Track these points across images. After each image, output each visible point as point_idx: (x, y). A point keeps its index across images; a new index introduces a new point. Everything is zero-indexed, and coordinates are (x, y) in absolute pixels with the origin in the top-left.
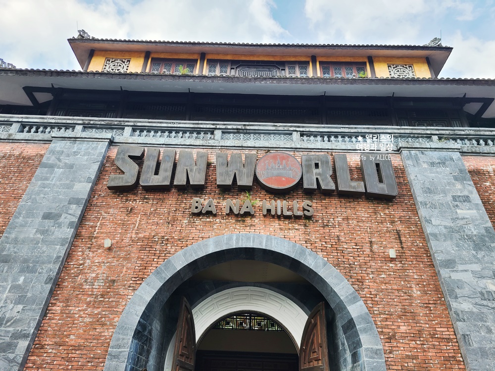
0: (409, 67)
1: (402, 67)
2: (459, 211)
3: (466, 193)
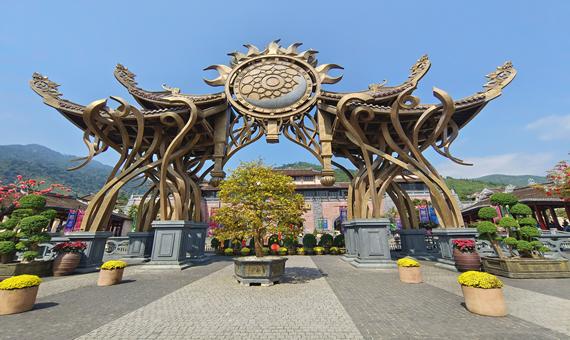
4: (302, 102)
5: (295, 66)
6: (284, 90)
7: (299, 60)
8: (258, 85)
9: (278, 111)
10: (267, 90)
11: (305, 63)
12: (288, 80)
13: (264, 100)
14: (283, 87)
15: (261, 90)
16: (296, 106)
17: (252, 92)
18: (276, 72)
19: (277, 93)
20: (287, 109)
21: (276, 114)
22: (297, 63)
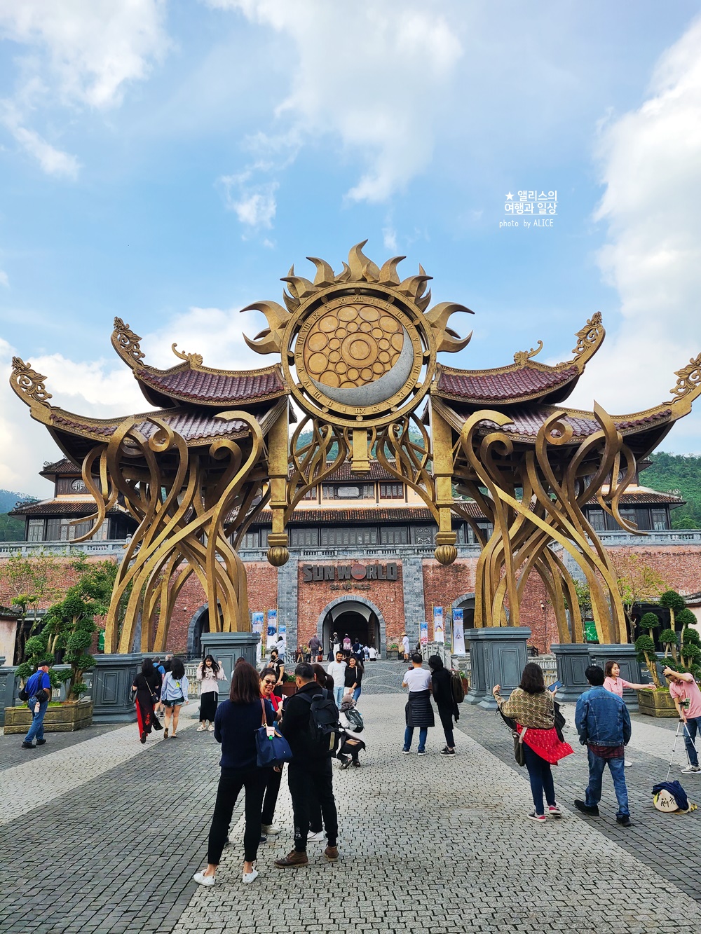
2: (415, 584)
4: (406, 391)
5: (395, 310)
6: (377, 368)
7: (401, 298)
8: (335, 357)
9: (369, 411)
10: (350, 367)
11: (410, 302)
12: (384, 344)
13: (348, 389)
14: (378, 361)
15: (341, 368)
16: (396, 400)
17: (327, 370)
18: (365, 328)
19: (367, 375)
20: (383, 407)
21: (366, 418)
22: (397, 303)
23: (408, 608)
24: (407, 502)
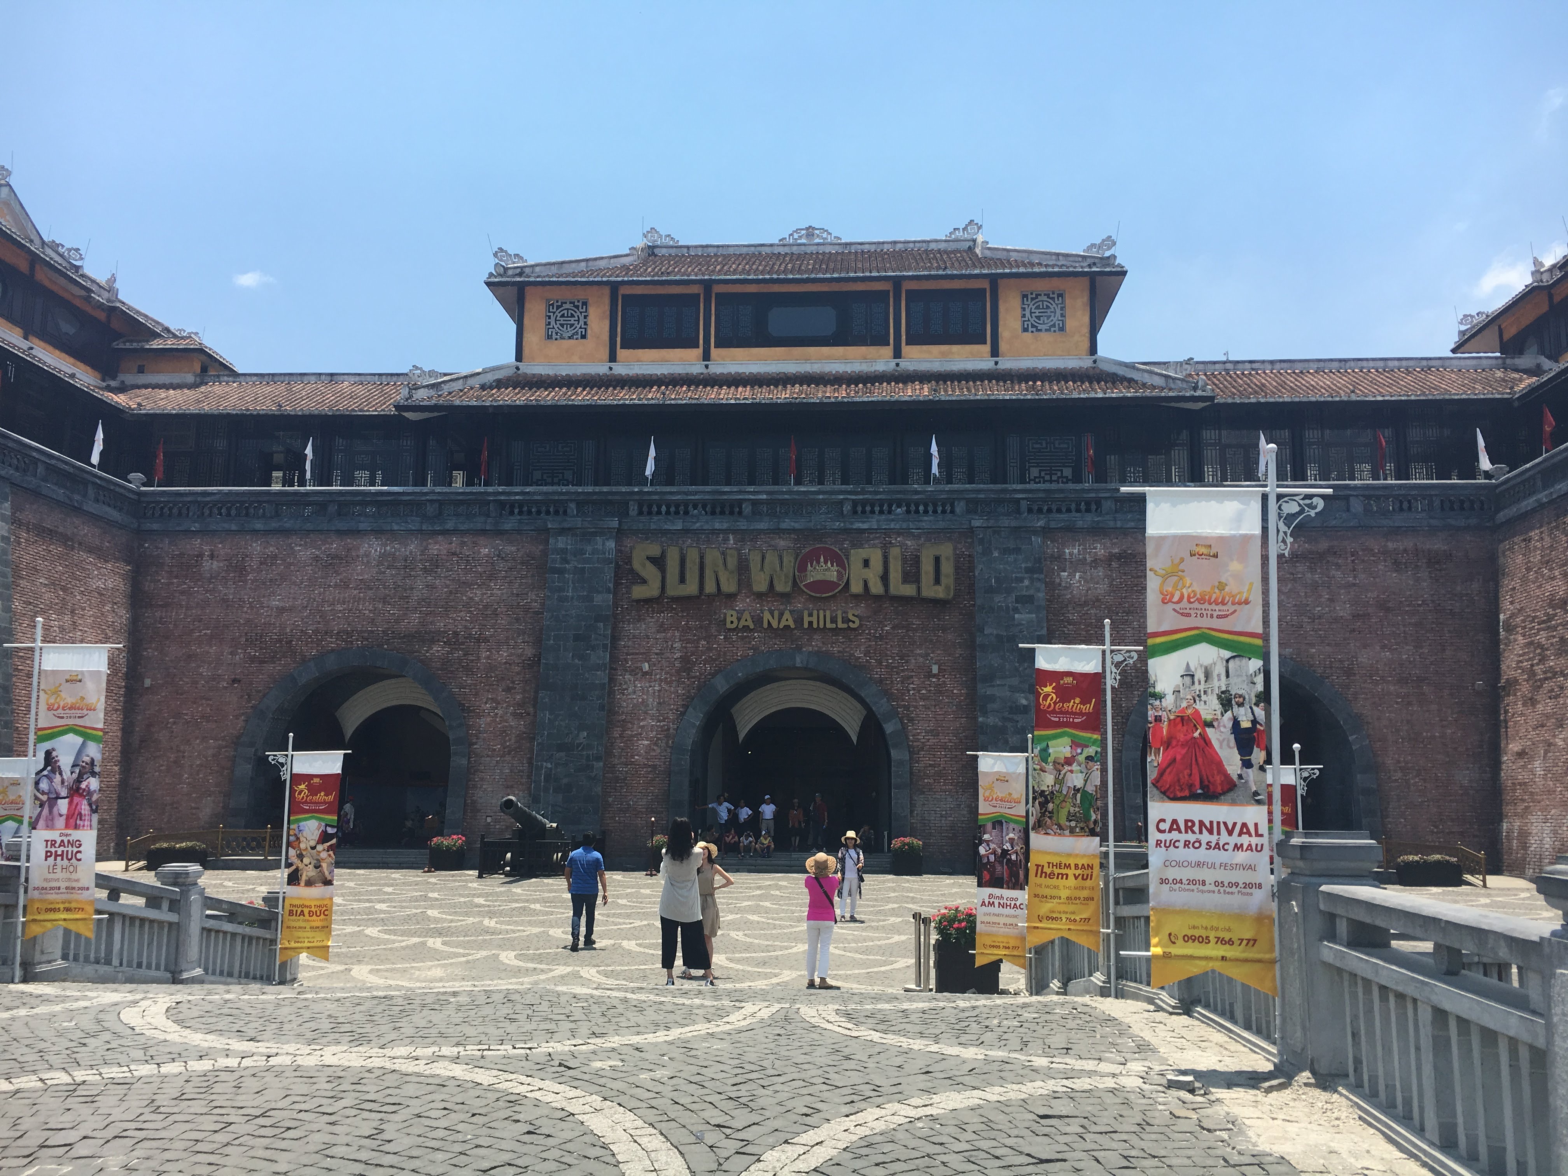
0: (1060, 295)
1: (1045, 298)
2: (1016, 616)
3: (1031, 592)
23: (992, 699)
24: (995, 352)
